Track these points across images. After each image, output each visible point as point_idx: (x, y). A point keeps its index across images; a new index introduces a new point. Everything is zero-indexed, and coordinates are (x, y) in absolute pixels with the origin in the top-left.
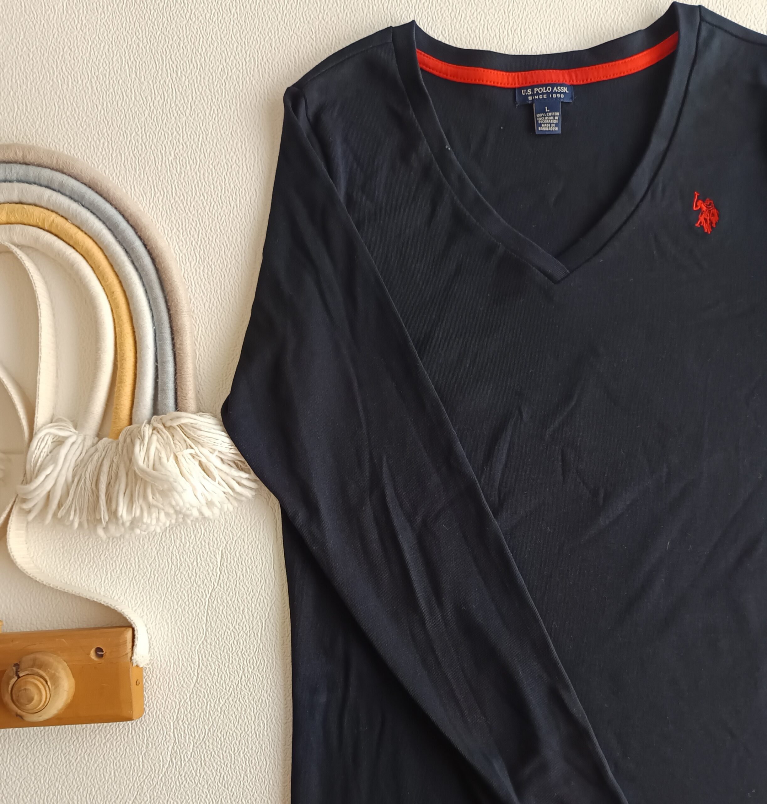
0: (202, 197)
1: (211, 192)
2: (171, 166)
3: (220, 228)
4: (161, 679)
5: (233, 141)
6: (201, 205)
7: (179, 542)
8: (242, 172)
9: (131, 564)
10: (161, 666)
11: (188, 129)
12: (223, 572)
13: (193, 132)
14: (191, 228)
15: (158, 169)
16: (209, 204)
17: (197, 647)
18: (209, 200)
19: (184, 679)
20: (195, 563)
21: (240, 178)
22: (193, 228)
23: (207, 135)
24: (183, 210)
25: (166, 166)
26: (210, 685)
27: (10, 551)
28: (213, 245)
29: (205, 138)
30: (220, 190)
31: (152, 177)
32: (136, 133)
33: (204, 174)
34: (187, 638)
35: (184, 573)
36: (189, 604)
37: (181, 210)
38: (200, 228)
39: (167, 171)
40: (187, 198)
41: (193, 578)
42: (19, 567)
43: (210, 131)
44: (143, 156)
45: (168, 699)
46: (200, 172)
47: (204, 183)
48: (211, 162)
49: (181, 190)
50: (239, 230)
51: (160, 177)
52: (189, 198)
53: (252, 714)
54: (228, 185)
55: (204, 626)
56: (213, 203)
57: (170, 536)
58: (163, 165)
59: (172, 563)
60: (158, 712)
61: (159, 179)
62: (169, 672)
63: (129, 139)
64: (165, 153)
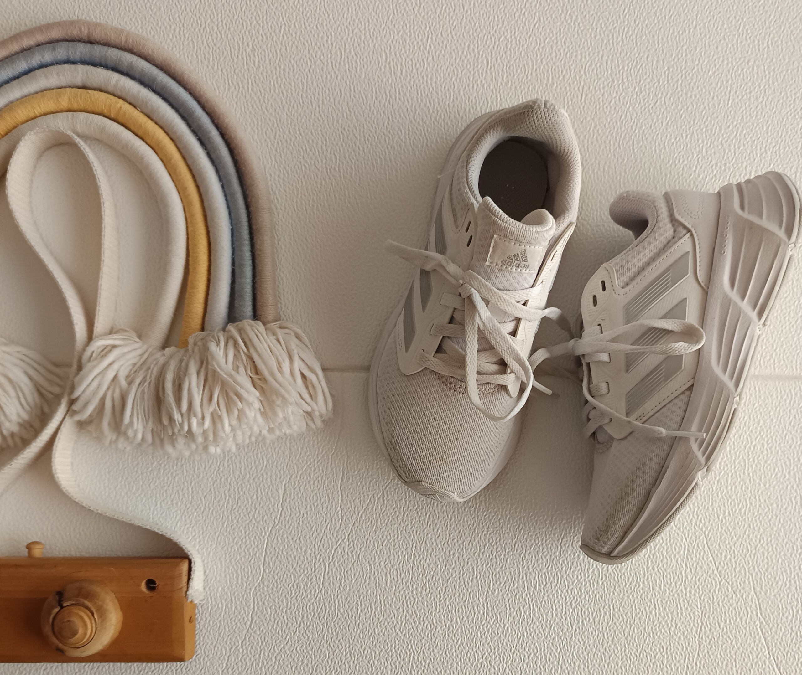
0: (281, 94)
1: (291, 90)
2: (248, 58)
3: (299, 130)
4: (211, 622)
5: (318, 35)
6: (280, 103)
7: (238, 473)
8: (327, 69)
9: (184, 495)
10: (212, 608)
11: (269, 19)
12: (285, 509)
13: (274, 23)
14: (267, 129)
15: (233, 60)
16: (289, 103)
17: (253, 589)
18: (289, 98)
19: (236, 624)
20: (255, 497)
21: (325, 76)
22: (269, 129)
23: (290, 27)
24: (260, 108)
25: (243, 58)
26: (264, 631)
27: (54, 472)
28: (291, 148)
29: (287, 30)
30: (301, 88)
31: (227, 70)
32: (212, 20)
33: (284, 70)
34: (242, 579)
35: (243, 507)
36: (246, 542)
37: (258, 108)
38: (277, 129)
39: (243, 64)
40: (265, 94)
41: (252, 513)
42: (64, 490)
43: (293, 22)
44: (218, 46)
45: (218, 645)
46: (280, 67)
47: (284, 79)
48: (293, 57)
49: (258, 85)
50: (320, 133)
51: (235, 70)
52: (267, 95)
53: (310, 665)
54: (310, 82)
55: (261, 566)
56: (293, 102)
57: (228, 466)
58: (240, 57)
59: (230, 496)
60: (206, 659)
61: (234, 72)
62: (220, 615)
63: (203, 26)
64: (243, 44)
